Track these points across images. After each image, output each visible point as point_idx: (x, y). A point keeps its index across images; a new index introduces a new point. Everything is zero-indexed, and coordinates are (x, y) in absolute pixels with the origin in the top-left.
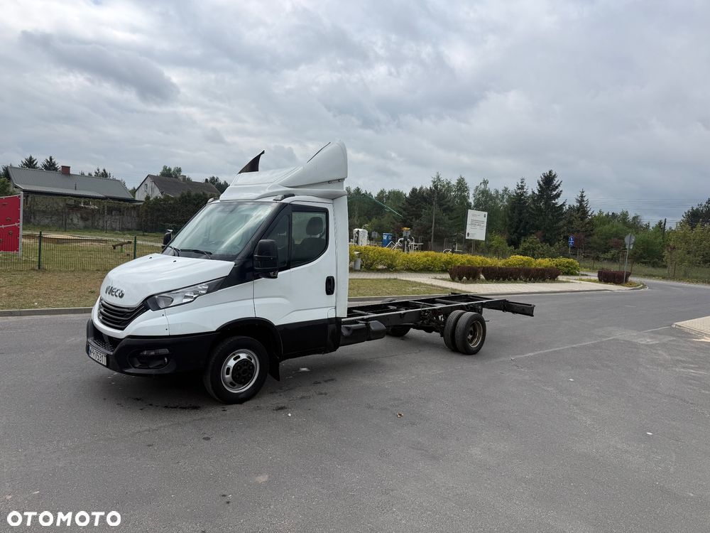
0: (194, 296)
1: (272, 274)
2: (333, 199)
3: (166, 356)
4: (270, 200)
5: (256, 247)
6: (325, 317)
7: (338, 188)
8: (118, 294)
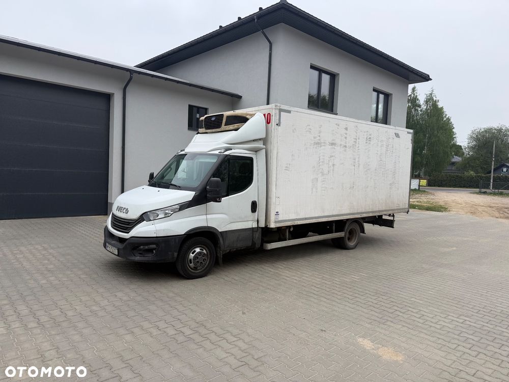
0: (172, 213)
1: (218, 199)
2: (256, 151)
3: (155, 249)
4: (217, 152)
5: (208, 182)
6: (250, 227)
7: (260, 145)
8: (124, 211)
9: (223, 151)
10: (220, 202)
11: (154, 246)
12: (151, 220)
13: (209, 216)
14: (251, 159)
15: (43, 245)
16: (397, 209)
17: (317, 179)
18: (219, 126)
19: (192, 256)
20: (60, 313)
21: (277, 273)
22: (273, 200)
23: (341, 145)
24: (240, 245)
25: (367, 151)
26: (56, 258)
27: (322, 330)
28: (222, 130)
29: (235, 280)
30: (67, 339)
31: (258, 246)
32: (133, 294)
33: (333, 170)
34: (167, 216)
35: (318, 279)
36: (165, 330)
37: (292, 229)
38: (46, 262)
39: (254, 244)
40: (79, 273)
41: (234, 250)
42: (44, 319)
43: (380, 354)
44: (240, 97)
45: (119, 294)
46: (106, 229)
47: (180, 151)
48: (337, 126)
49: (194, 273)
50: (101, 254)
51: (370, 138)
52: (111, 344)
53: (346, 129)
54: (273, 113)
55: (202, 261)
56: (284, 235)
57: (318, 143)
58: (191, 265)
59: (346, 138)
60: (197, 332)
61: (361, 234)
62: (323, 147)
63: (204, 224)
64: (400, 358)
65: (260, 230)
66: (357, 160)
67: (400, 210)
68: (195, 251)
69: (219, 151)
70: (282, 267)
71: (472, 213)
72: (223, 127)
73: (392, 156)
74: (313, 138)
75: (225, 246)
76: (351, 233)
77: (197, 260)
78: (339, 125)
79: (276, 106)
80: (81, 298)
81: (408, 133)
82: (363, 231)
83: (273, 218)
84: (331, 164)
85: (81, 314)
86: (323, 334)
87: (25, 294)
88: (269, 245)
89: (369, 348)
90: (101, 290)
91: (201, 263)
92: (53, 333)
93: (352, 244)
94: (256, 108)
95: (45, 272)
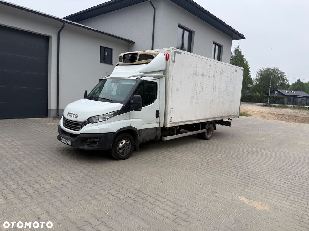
0: (108, 118)
1: (139, 109)
2: (159, 78)
3: (98, 141)
4: (135, 78)
5: (132, 98)
6: (155, 127)
7: (161, 74)
8: (74, 116)
9: (139, 77)
10: (141, 111)
11: (97, 140)
12: (94, 123)
13: (131, 120)
14: (156, 83)
15: (10, 138)
16: (233, 116)
17: (193, 97)
18: (135, 61)
19: (121, 145)
20: (40, 187)
21: (172, 155)
22: (169, 109)
23: (207, 76)
24: (149, 138)
25: (220, 80)
26: (23, 147)
27: (214, 192)
28: (136, 63)
29: (148, 160)
30: (53, 205)
31: (159, 138)
32: (86, 172)
33: (202, 91)
34: (105, 119)
35: (198, 159)
36: (117, 195)
37: (178, 128)
38: (17, 150)
39: (156, 137)
40: (43, 157)
41: (145, 141)
42: (30, 191)
43: (255, 206)
44: (134, 43)
45: (77, 172)
46: (59, 127)
47: (106, 76)
48: (205, 64)
49: (122, 156)
50: (53, 144)
51: (222, 72)
52: (85, 207)
53: (210, 66)
54: (171, 53)
55: (127, 149)
56: (174, 131)
57: (195, 74)
58: (120, 151)
59: (210, 71)
60: (138, 196)
61: (214, 130)
62: (197, 77)
63: (128, 125)
64: (267, 208)
65: (160, 129)
66: (215, 85)
67: (235, 116)
68: (122, 142)
69: (137, 77)
70: (173, 151)
71: (263, 117)
72: (137, 62)
73: (233, 83)
74: (192, 71)
75: (141, 138)
76: (209, 130)
77: (124, 148)
78: (206, 63)
79: (173, 49)
80: (51, 175)
81: (242, 70)
82: (215, 129)
83: (168, 121)
84: (201, 87)
85: (55, 186)
86: (215, 194)
87: (10, 173)
88: (165, 138)
89: (247, 202)
90: (63, 169)
91: (127, 150)
92: (40, 201)
93: (209, 136)
94: (159, 50)
95: (19, 157)
